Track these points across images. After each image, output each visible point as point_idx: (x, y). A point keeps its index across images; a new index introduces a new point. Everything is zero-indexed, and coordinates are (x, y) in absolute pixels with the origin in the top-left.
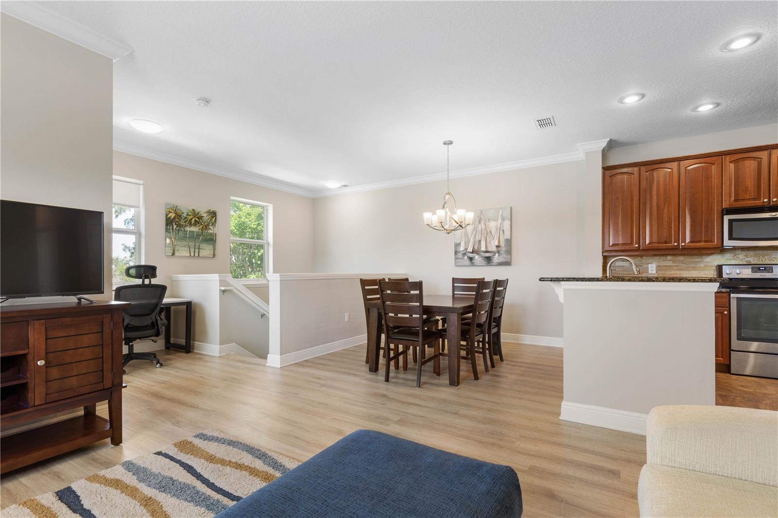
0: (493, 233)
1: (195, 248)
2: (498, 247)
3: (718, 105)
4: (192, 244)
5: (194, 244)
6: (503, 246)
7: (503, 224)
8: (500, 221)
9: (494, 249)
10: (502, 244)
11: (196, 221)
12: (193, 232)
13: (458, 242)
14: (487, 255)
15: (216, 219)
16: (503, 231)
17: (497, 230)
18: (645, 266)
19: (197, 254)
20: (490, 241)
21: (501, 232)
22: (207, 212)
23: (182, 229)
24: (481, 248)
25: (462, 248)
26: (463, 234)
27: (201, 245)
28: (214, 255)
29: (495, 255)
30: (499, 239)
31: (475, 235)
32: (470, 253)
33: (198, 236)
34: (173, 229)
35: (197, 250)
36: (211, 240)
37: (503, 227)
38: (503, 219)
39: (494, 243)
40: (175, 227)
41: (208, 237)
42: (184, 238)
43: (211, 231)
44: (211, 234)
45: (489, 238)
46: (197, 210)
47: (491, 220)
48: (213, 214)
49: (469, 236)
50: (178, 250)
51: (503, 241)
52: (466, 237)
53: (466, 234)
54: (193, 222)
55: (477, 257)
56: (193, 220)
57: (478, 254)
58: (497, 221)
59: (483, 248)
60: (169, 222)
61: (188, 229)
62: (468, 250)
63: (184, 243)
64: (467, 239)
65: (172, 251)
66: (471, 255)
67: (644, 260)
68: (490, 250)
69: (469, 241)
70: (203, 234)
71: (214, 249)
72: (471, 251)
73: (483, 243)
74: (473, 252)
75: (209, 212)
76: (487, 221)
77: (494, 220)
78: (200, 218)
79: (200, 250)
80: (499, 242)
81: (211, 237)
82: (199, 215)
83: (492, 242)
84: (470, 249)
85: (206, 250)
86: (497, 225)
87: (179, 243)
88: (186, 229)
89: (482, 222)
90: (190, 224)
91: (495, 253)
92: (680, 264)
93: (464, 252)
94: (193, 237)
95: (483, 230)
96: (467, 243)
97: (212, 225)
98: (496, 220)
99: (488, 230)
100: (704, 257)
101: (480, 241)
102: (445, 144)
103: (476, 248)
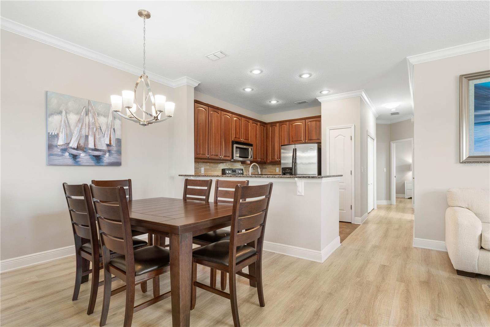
0: (103, 129)
2: (109, 145)
3: (253, 90)
6: (114, 145)
7: (114, 123)
8: (111, 118)
9: (105, 148)
10: (113, 143)
13: (54, 132)
14: (97, 153)
16: (114, 129)
17: (107, 127)
18: (200, 169)
20: (100, 138)
21: (112, 130)
24: (88, 144)
25: (61, 142)
26: (63, 121)
29: (105, 154)
30: (110, 138)
31: (81, 129)
32: (74, 149)
37: (114, 125)
38: (114, 117)
39: (104, 142)
45: (98, 135)
47: (101, 115)
49: (72, 127)
51: (115, 140)
52: (68, 128)
53: (67, 124)
55: (82, 155)
57: (85, 152)
58: (108, 118)
59: (91, 145)
62: (70, 145)
64: (68, 131)
66: (75, 152)
67: (200, 165)
68: (99, 147)
69: (71, 134)
72: (75, 146)
73: (91, 140)
74: (77, 149)
76: (97, 115)
77: (105, 116)
80: (110, 141)
83: (102, 139)
84: (73, 144)
86: (108, 122)
89: (90, 115)
91: (105, 152)
92: (212, 168)
93: (63, 147)
95: (91, 124)
96: (69, 136)
98: (106, 116)
99: (97, 125)
100: (218, 164)
101: (87, 137)
102: (140, 14)
103: (82, 144)
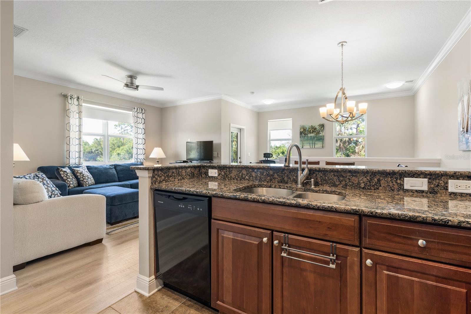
1: (312, 144)
4: (311, 142)
5: (312, 142)
11: (313, 130)
12: (312, 136)
15: (324, 128)
19: (313, 147)
22: (319, 125)
23: (307, 136)
27: (316, 142)
28: (323, 147)
33: (314, 138)
34: (302, 136)
35: (313, 145)
36: (322, 139)
40: (303, 135)
41: (319, 138)
42: (307, 140)
43: (321, 135)
44: (321, 136)
46: (314, 125)
48: (323, 126)
50: (305, 146)
54: (311, 132)
56: (312, 130)
60: (301, 133)
61: (309, 135)
63: (307, 142)
65: (302, 146)
66: (467, 136)
70: (317, 136)
71: (323, 144)
72: (466, 131)
75: (320, 125)
78: (315, 129)
79: (315, 145)
81: (321, 137)
82: (314, 128)
85: (319, 144)
87: (305, 142)
88: (308, 136)
90: (310, 133)
94: (312, 139)
97: (322, 131)
